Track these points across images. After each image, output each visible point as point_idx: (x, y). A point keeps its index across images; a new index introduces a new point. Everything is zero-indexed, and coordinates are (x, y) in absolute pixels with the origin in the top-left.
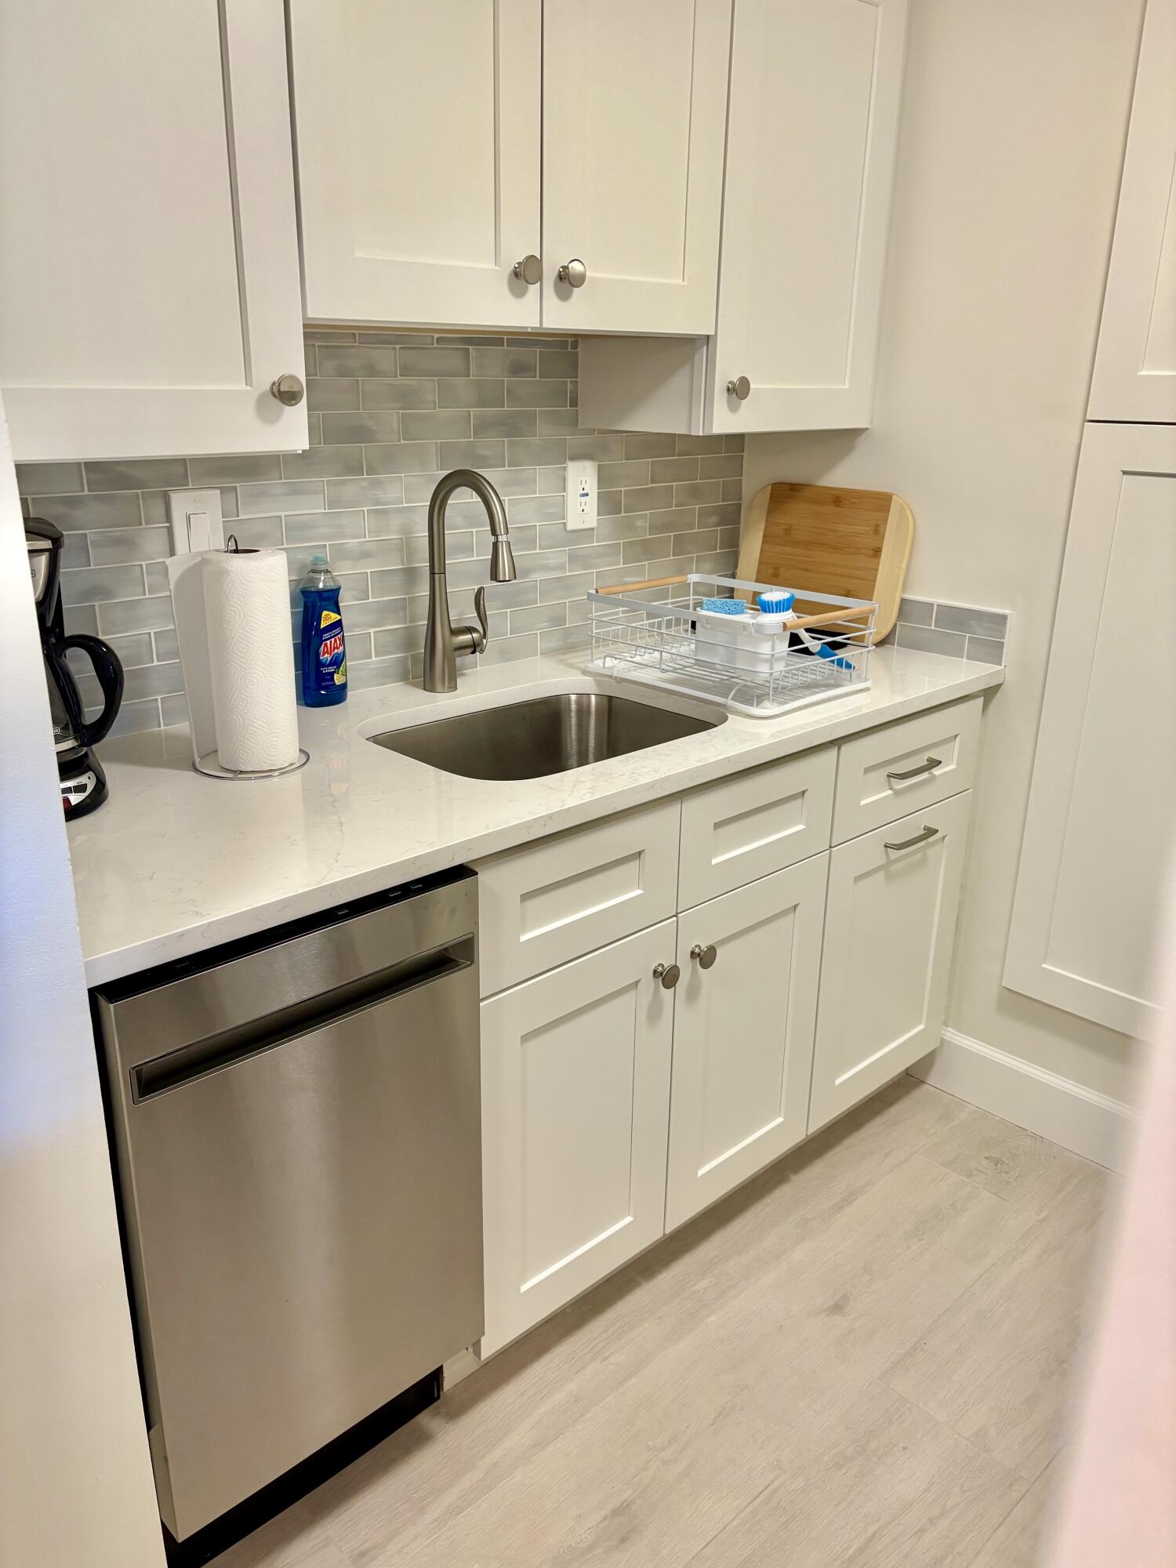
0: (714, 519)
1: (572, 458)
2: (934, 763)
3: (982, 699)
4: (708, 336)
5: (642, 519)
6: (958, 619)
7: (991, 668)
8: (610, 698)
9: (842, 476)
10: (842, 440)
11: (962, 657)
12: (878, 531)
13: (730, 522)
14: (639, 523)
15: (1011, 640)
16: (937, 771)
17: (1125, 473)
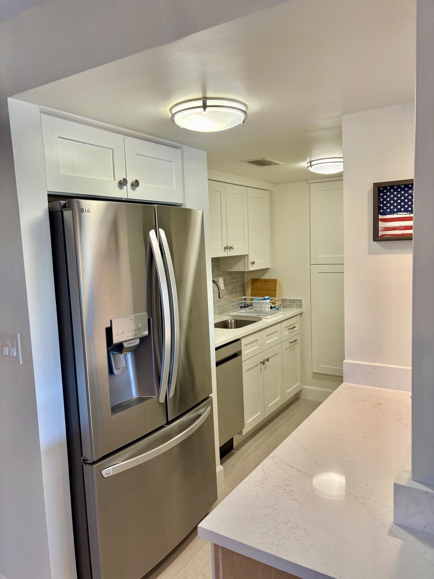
0: (241, 287)
1: (220, 277)
2: (295, 327)
3: (300, 315)
4: (247, 255)
5: (230, 287)
6: (293, 301)
7: (300, 309)
8: (236, 320)
9: (266, 277)
10: (266, 270)
11: (295, 308)
12: (275, 286)
13: (243, 286)
14: (230, 288)
15: (303, 304)
16: (295, 329)
17: (319, 273)
